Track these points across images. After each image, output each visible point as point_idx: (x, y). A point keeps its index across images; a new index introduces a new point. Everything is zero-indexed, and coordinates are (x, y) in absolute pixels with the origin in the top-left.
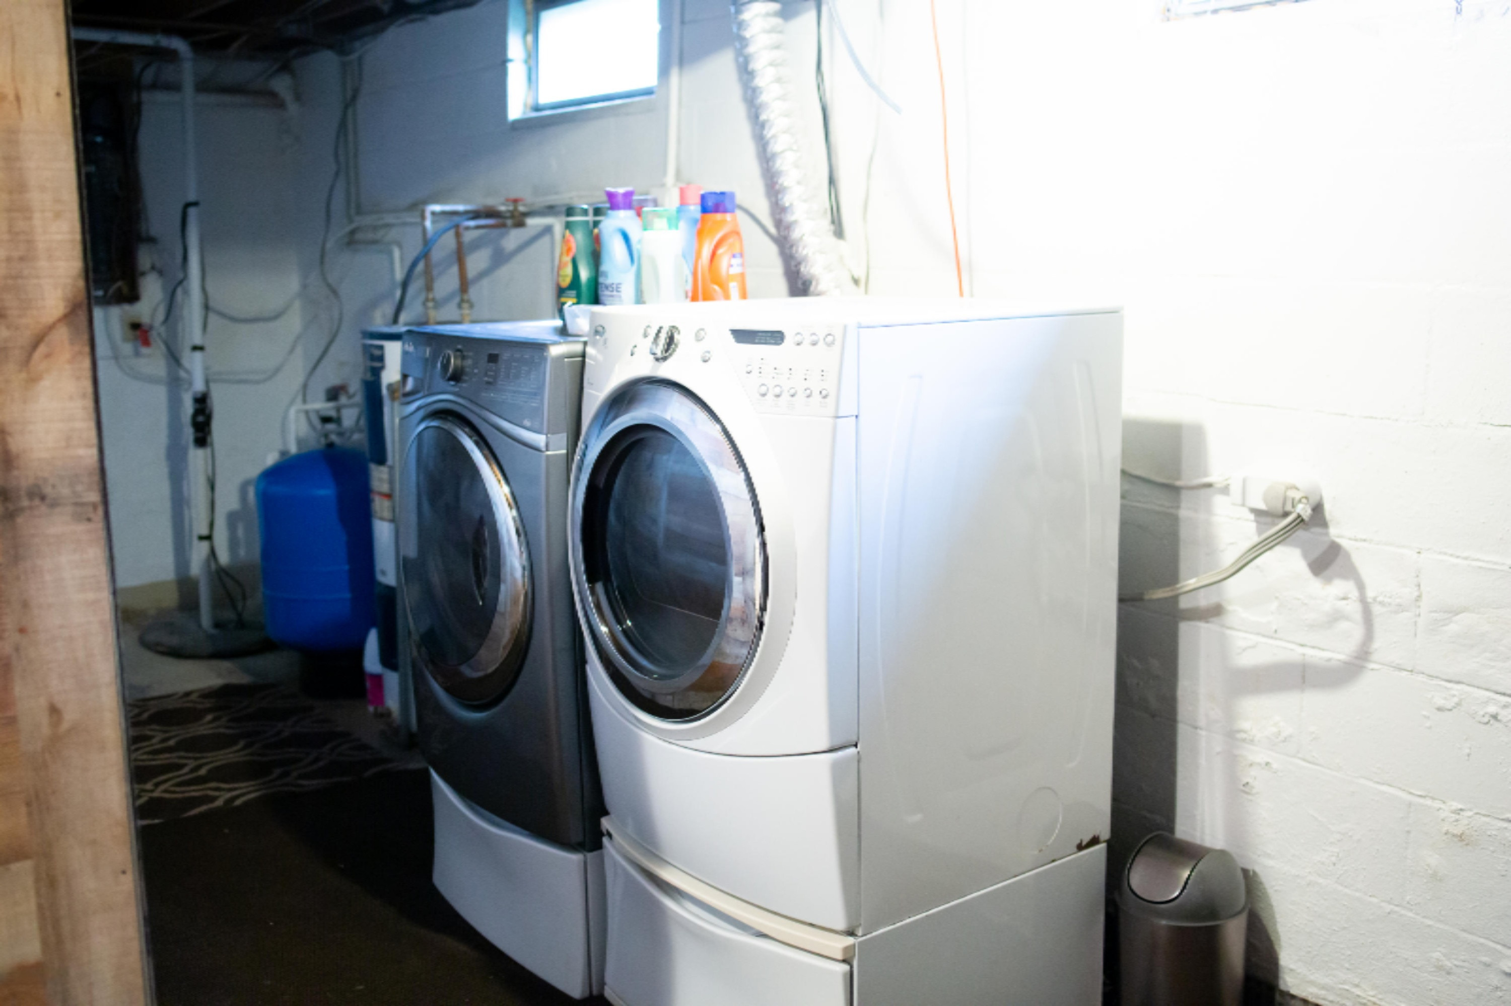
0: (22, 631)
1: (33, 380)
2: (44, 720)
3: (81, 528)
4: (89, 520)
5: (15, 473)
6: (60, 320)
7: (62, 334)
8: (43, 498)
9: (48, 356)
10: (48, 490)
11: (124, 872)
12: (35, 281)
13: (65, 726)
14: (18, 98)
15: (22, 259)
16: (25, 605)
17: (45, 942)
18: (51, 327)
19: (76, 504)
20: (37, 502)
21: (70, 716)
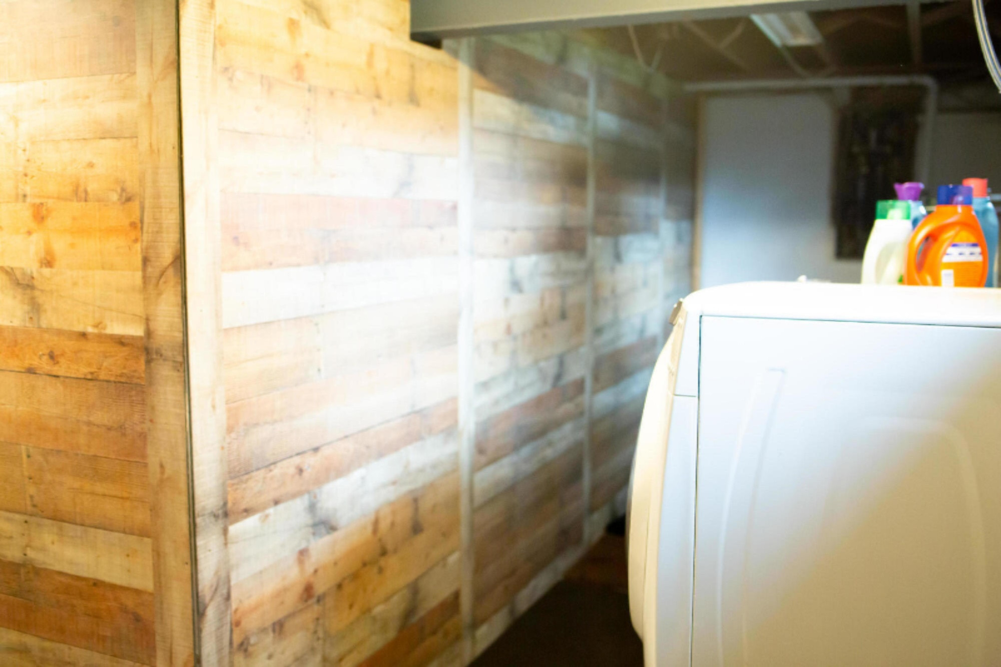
0: (151, 421)
1: (160, 294)
2: (158, 469)
3: (176, 374)
4: (178, 371)
5: (152, 340)
6: (170, 264)
7: (171, 272)
8: (161, 355)
9: (165, 282)
10: (163, 352)
11: (187, 563)
12: (161, 243)
13: (166, 476)
14: (158, 151)
15: (157, 232)
16: (153, 408)
17: (155, 585)
18: (166, 268)
19: (174, 361)
20: (159, 357)
21: (168, 472)
